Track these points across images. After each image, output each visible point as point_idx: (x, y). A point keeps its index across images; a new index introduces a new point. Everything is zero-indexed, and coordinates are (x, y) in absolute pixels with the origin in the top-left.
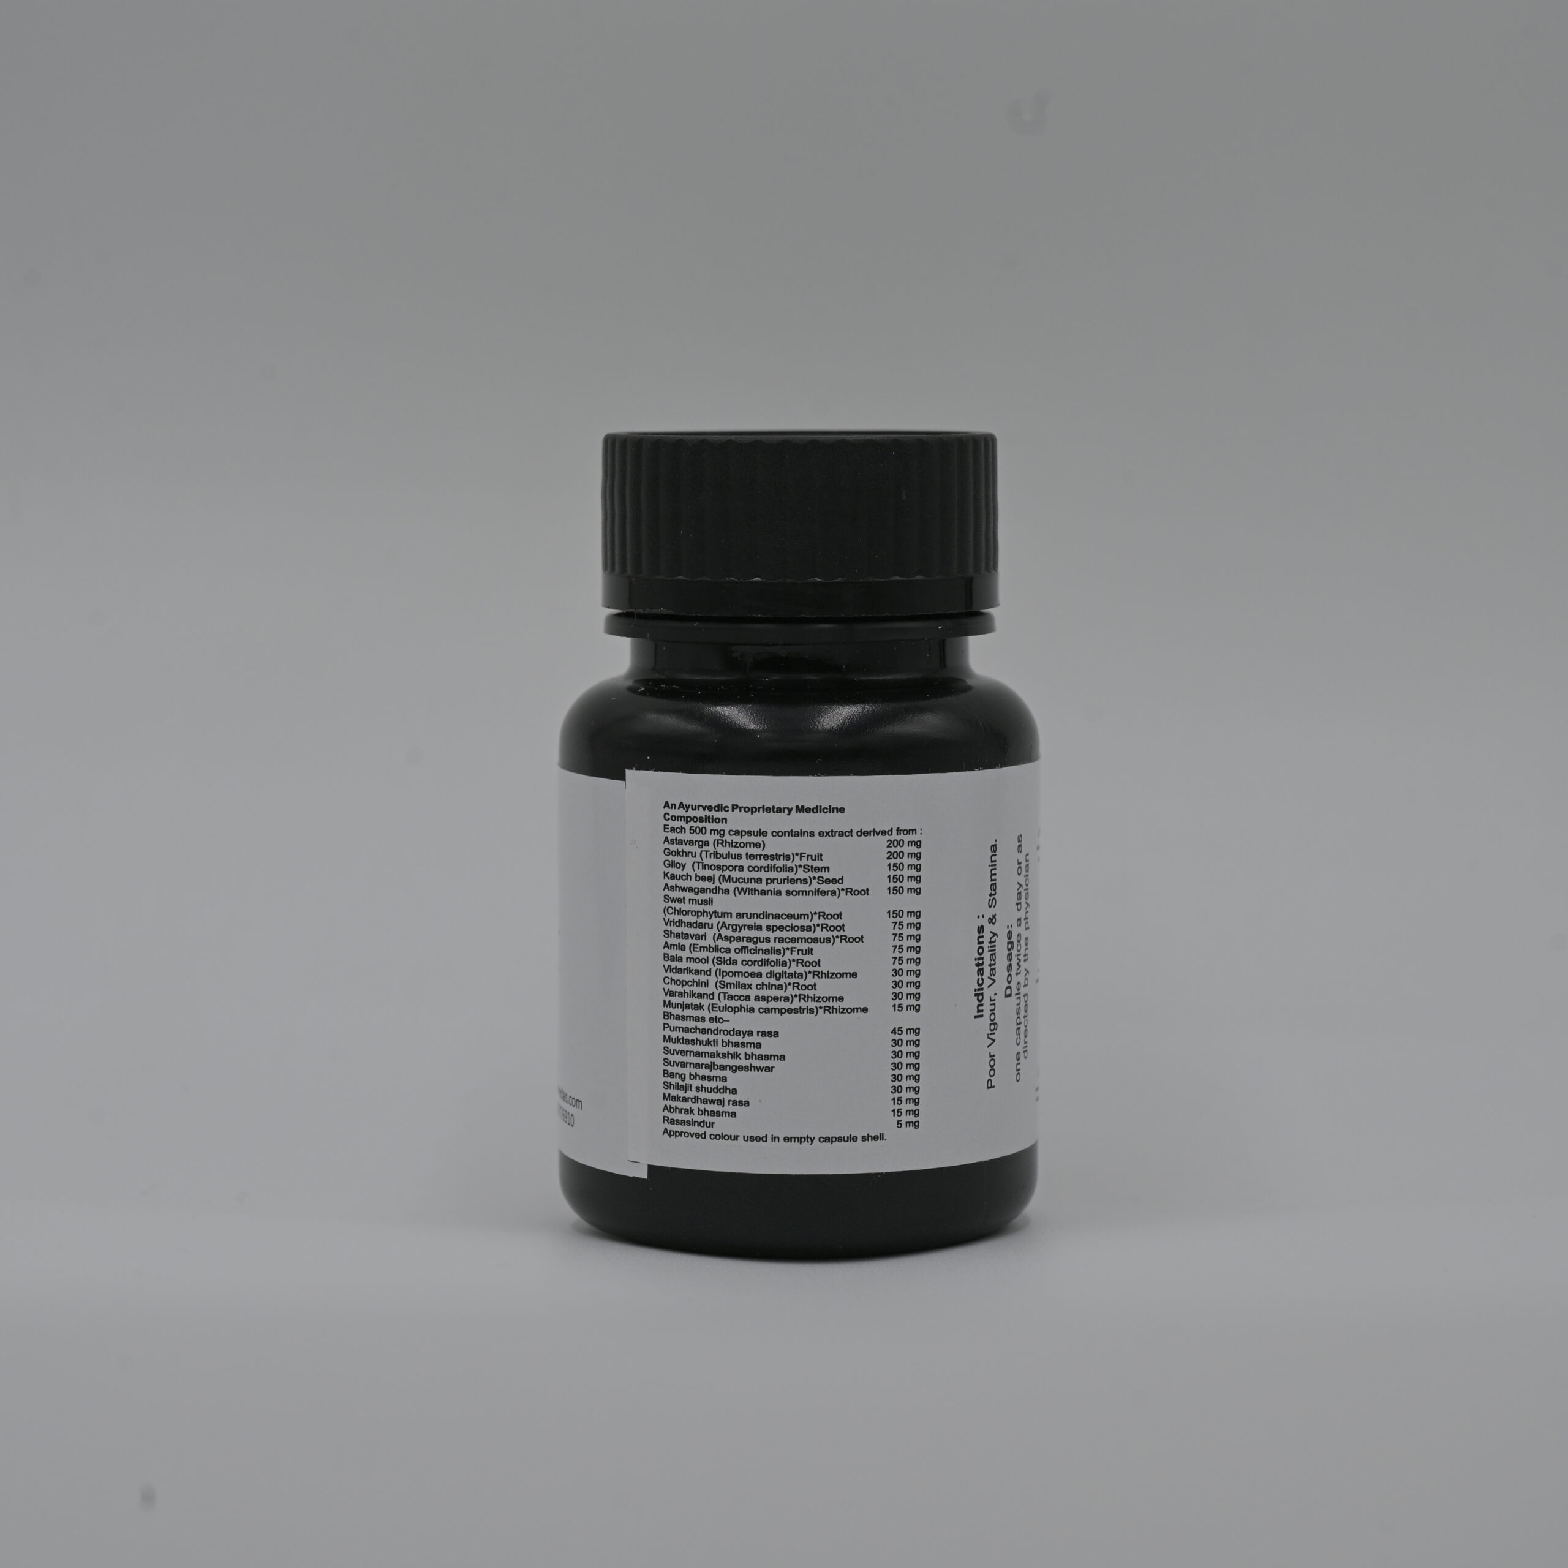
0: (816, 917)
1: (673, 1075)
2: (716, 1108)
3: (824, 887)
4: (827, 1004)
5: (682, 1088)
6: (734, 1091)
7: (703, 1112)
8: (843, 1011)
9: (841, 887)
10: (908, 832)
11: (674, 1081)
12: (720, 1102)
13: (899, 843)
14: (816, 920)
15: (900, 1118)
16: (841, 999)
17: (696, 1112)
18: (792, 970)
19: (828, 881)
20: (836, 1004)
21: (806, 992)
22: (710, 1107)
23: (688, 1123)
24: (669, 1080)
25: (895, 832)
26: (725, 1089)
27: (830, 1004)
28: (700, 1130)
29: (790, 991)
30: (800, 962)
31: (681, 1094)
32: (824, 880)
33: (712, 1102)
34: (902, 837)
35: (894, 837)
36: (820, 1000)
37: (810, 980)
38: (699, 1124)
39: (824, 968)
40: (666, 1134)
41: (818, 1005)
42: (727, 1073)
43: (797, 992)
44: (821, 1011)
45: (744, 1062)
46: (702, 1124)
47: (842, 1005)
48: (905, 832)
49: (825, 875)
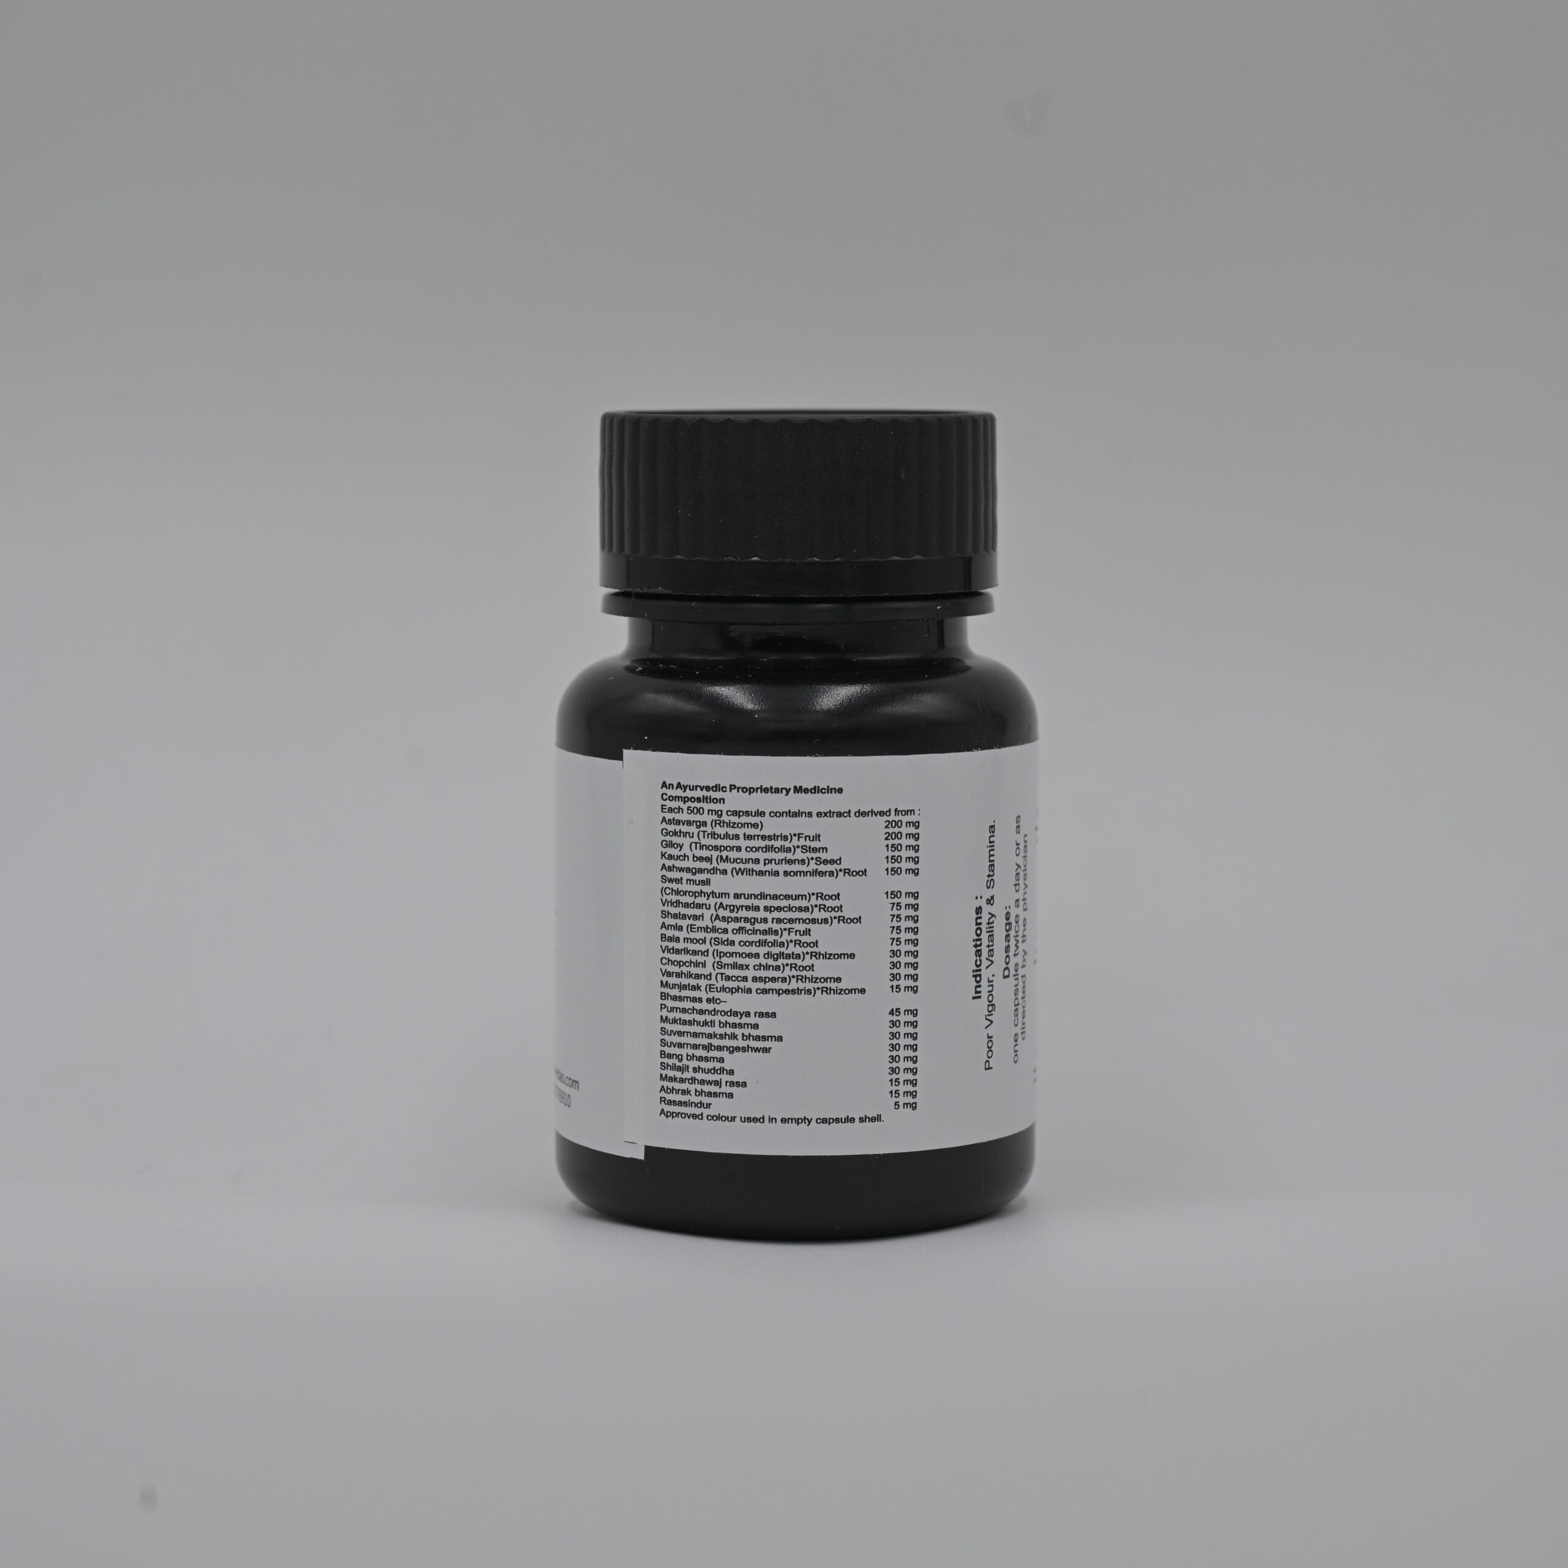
0: (813, 898)
1: (670, 1056)
2: (713, 1089)
3: (822, 868)
4: (825, 985)
5: (679, 1069)
6: (731, 1072)
7: (700, 1093)
8: (841, 992)
9: (838, 867)
10: (907, 812)
11: (671, 1062)
12: (718, 1083)
13: (897, 824)
14: (814, 901)
15: (897, 1100)
16: (839, 980)
17: (693, 1092)
18: (789, 951)
19: (826, 862)
20: (833, 985)
21: (804, 973)
22: (707, 1088)
23: (685, 1104)
24: (666, 1060)
25: (893, 812)
26: (722, 1070)
27: (828, 985)
28: (697, 1111)
29: (788, 972)
30: (798, 943)
31: (678, 1075)
32: (822, 861)
33: (709, 1083)
34: (900, 817)
35: (892, 817)
36: (818, 981)
37: (808, 961)
38: (696, 1105)
39: (821, 949)
40: (663, 1115)
41: (816, 985)
42: (724, 1054)
43: (794, 972)
44: (819, 992)
45: (740, 1043)
46: (699, 1105)
47: (840, 986)
48: (904, 813)
49: (823, 856)
